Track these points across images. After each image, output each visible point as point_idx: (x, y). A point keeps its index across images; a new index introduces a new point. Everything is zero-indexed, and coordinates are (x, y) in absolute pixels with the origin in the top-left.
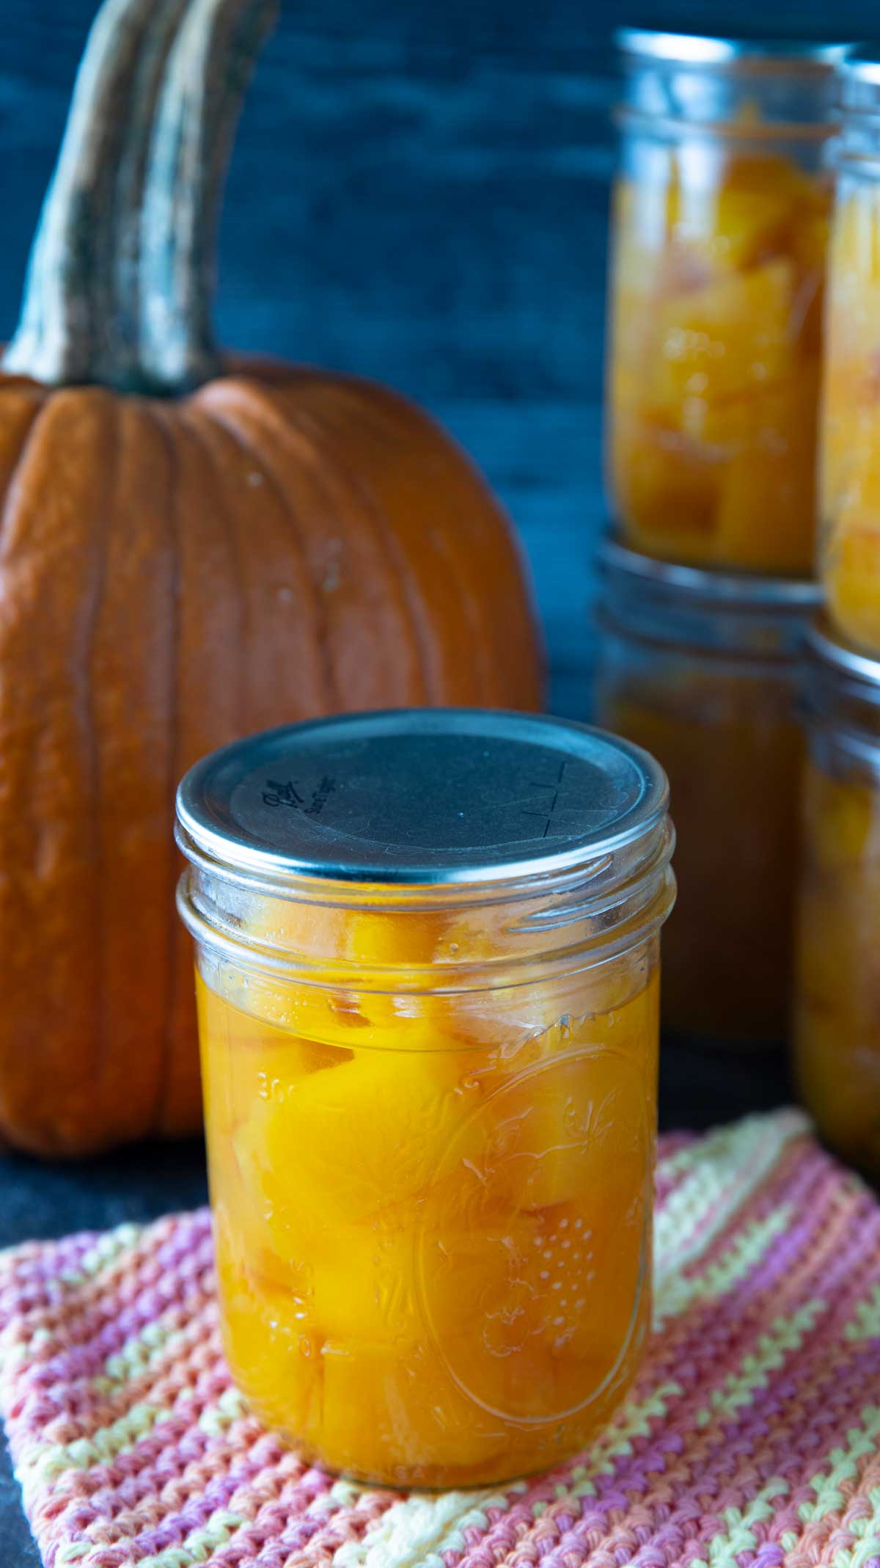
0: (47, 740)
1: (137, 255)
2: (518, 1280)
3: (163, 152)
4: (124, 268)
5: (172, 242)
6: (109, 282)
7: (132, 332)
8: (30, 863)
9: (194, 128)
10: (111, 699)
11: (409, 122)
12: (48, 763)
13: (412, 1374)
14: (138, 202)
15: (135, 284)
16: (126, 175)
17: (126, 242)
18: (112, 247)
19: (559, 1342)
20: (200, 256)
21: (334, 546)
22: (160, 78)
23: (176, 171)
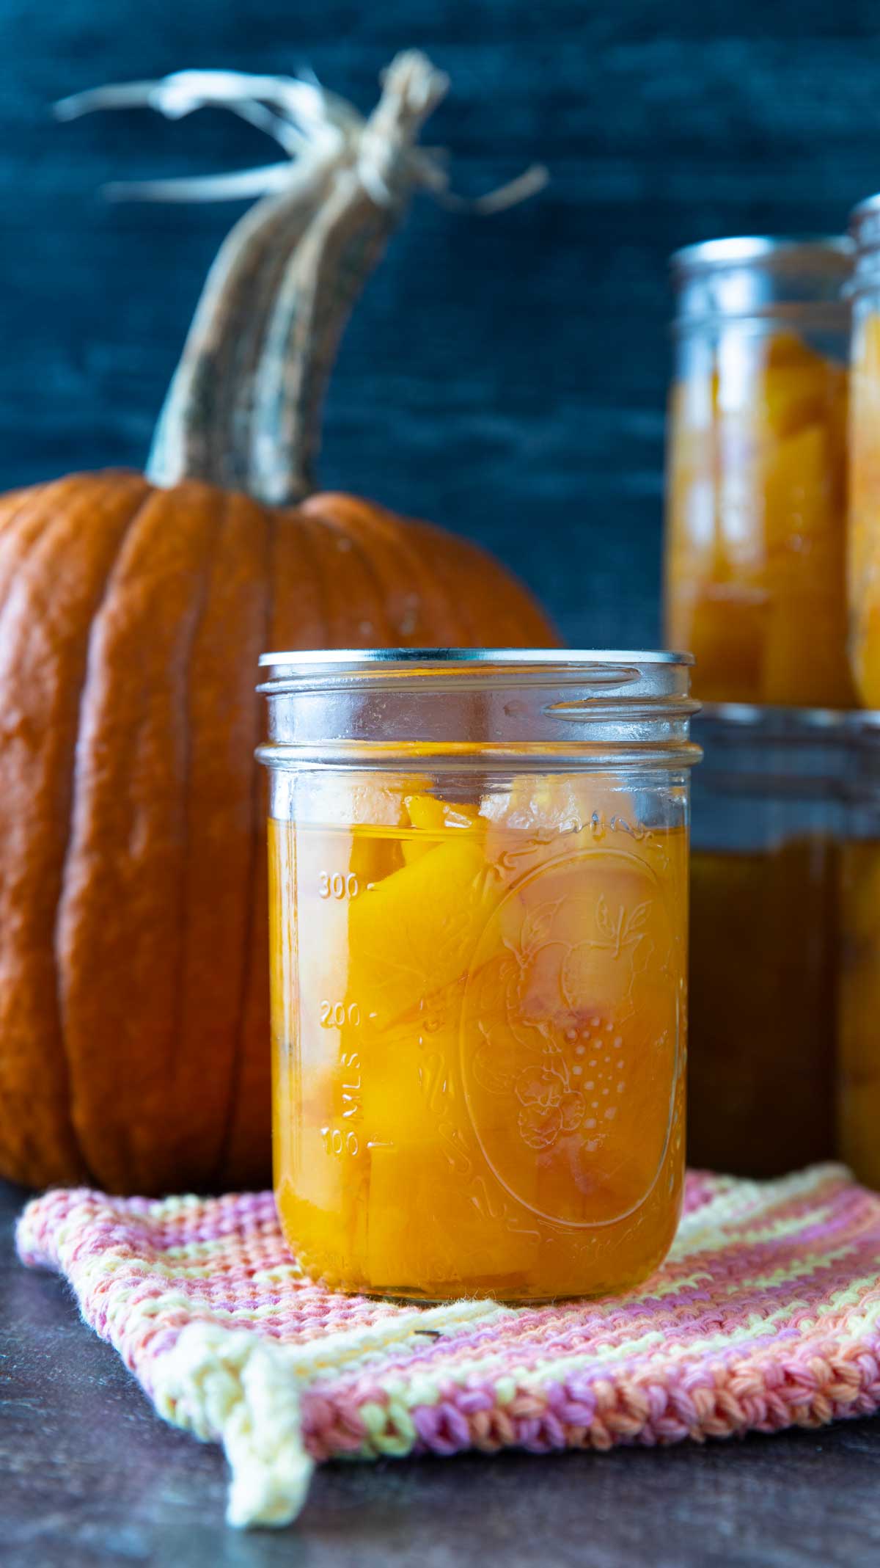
0: (146, 730)
1: (251, 406)
2: (552, 1070)
3: (278, 328)
4: (239, 417)
5: (282, 396)
6: (227, 427)
7: (242, 467)
8: (125, 844)
9: (306, 310)
10: (206, 697)
11: (496, 450)
12: (146, 749)
13: (452, 1162)
14: (254, 365)
15: (247, 432)
16: (245, 346)
17: (243, 395)
18: (231, 401)
19: (591, 1146)
20: (306, 405)
21: (411, 601)
22: (279, 278)
23: (289, 342)
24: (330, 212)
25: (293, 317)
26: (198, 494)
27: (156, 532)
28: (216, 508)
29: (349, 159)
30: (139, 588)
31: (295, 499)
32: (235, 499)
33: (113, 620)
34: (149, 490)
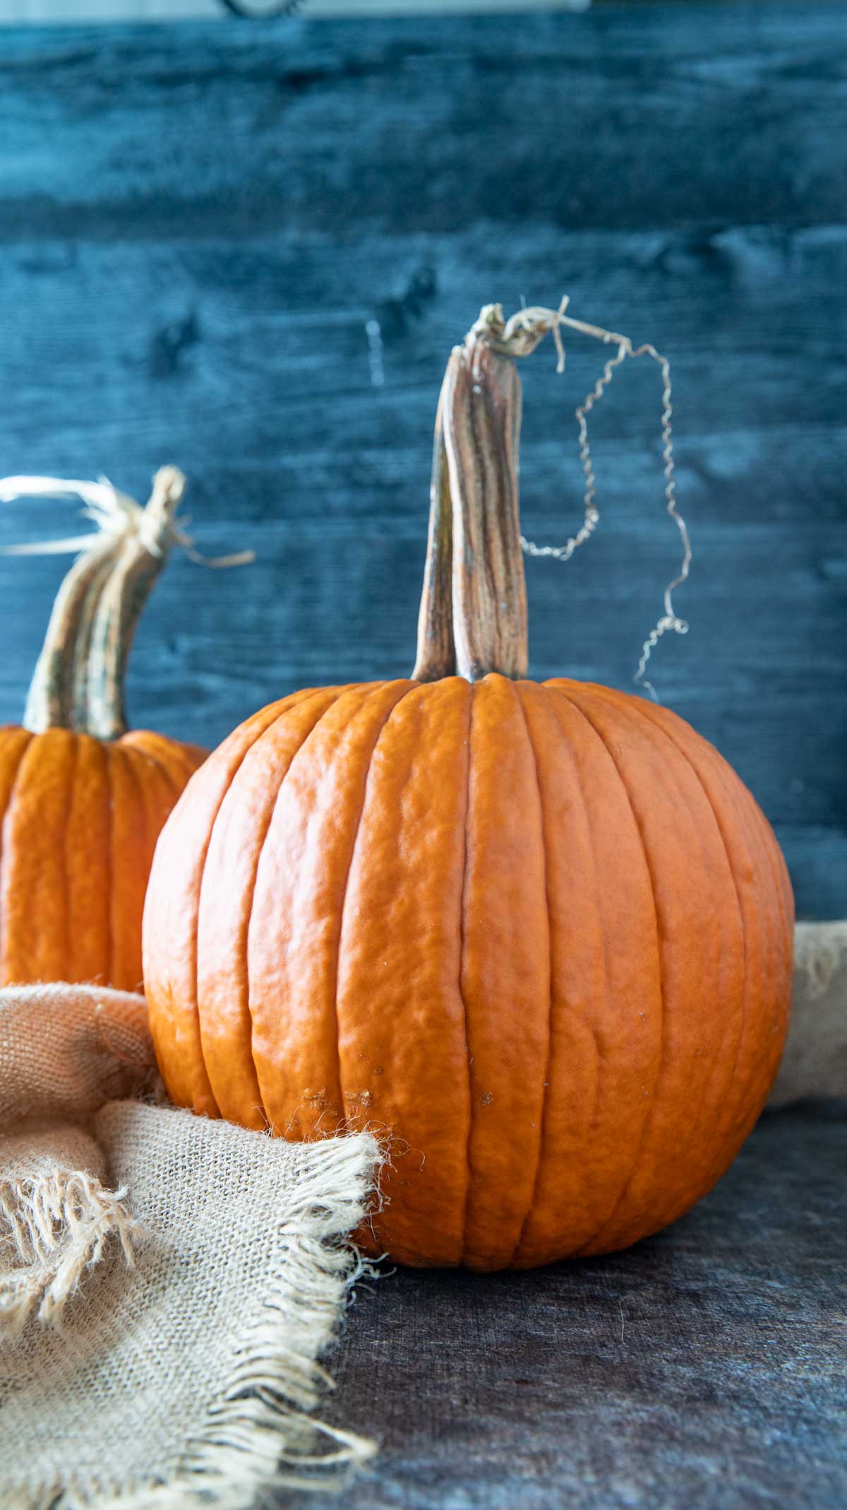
0: (41, 883)
1: (86, 681)
3: (99, 634)
4: (79, 688)
5: (105, 673)
6: (71, 695)
7: (85, 719)
9: (116, 622)
10: (78, 860)
12: (43, 894)
14: (86, 657)
15: (85, 695)
16: (80, 646)
17: (80, 675)
18: (73, 678)
23: (106, 641)
24: (125, 563)
25: (108, 626)
26: (61, 736)
27: (39, 762)
28: (73, 745)
29: (134, 530)
30: (31, 797)
31: (118, 735)
32: (84, 740)
33: (17, 817)
34: (31, 736)
